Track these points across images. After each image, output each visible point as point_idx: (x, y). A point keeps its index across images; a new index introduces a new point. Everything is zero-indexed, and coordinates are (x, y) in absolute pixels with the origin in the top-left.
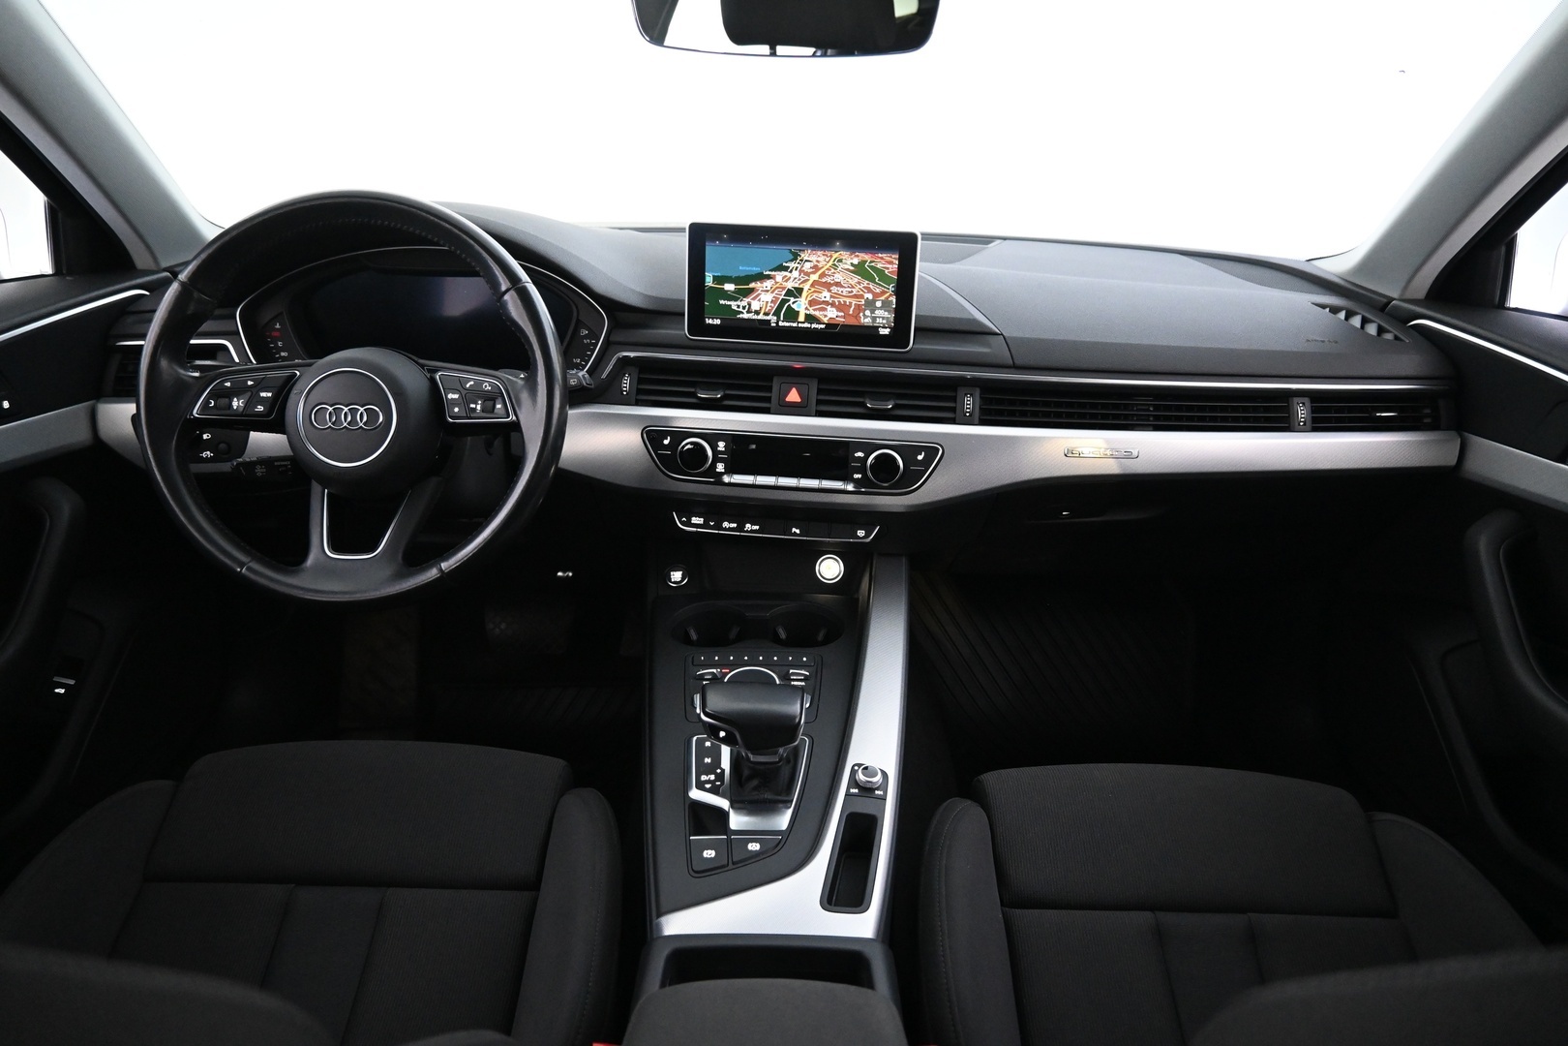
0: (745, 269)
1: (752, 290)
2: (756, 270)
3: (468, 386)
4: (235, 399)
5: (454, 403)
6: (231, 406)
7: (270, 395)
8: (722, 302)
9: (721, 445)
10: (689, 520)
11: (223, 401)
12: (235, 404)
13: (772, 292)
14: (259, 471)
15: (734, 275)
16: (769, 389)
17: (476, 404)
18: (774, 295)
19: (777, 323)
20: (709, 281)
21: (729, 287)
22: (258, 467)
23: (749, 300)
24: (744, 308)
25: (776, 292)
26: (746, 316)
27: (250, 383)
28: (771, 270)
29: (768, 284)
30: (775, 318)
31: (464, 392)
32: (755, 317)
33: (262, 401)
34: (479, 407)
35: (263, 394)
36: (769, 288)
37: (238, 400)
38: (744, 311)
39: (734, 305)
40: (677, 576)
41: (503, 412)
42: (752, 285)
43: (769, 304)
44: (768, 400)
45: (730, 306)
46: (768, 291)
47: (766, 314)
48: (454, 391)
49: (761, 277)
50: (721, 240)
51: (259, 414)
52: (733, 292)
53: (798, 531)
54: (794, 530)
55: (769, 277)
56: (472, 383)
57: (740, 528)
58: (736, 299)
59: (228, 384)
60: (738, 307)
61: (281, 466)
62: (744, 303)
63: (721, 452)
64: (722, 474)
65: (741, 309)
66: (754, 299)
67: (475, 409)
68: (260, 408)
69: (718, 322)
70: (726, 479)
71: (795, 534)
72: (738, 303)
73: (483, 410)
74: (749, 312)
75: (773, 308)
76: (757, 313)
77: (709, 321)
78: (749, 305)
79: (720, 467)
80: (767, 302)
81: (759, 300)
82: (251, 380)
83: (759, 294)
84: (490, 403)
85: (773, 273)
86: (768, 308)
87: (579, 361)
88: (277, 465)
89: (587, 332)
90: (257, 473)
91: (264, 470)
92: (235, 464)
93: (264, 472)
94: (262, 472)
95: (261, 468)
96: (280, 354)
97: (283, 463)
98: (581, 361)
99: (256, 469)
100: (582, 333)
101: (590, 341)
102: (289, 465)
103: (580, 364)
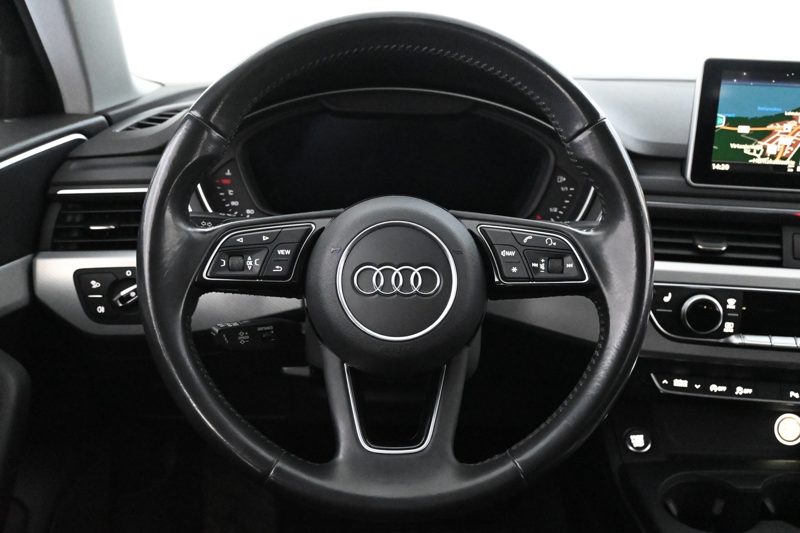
0: (764, 110)
1: (770, 133)
2: (775, 110)
3: (525, 241)
4: (249, 258)
5: (511, 261)
6: (244, 267)
7: (288, 252)
8: (733, 146)
9: (731, 303)
10: (671, 383)
11: (236, 261)
12: (249, 263)
13: (793, 135)
14: (243, 338)
15: (750, 115)
16: (779, 240)
17: (539, 263)
18: (795, 137)
19: (795, 169)
20: (721, 122)
21: (744, 129)
22: (241, 333)
23: (765, 143)
24: (758, 152)
25: (797, 134)
26: (759, 161)
27: (265, 238)
28: (794, 111)
29: (789, 126)
30: (793, 163)
31: (521, 249)
32: (771, 162)
33: (281, 260)
34: (542, 267)
35: (281, 252)
36: (789, 131)
37: (253, 260)
38: (758, 156)
39: (746, 149)
40: (638, 440)
41: (575, 273)
42: (770, 127)
43: (788, 148)
44: (779, 252)
45: (742, 150)
46: (787, 134)
47: (784, 158)
48: (509, 247)
49: (782, 118)
50: (740, 78)
51: (278, 276)
52: (748, 135)
53: (797, 395)
54: (792, 394)
55: (791, 118)
56: (530, 237)
57: (731, 391)
58: (750, 142)
59: (241, 240)
60: (752, 151)
61: (264, 331)
62: (759, 146)
63: (731, 311)
64: (730, 334)
65: (754, 154)
66: (770, 142)
67: (538, 269)
68: (279, 269)
69: (726, 167)
70: (735, 340)
71: (794, 398)
72: (752, 146)
73: (548, 270)
74: (764, 156)
75: (791, 152)
76: (773, 157)
77: (716, 167)
78: (765, 148)
79: (729, 327)
80: (786, 146)
81: (777, 144)
82: (266, 235)
83: (778, 137)
84: (557, 263)
85: (796, 114)
86: (787, 152)
87: (556, 210)
88: (261, 331)
89: (565, 179)
90: (240, 340)
91: (248, 337)
92: (217, 331)
93: (247, 340)
94: (245, 340)
95: (244, 335)
96: (230, 204)
97: (266, 329)
98: (558, 210)
99: (240, 336)
100: (559, 180)
101: (569, 189)
102: (272, 330)
103: (557, 214)
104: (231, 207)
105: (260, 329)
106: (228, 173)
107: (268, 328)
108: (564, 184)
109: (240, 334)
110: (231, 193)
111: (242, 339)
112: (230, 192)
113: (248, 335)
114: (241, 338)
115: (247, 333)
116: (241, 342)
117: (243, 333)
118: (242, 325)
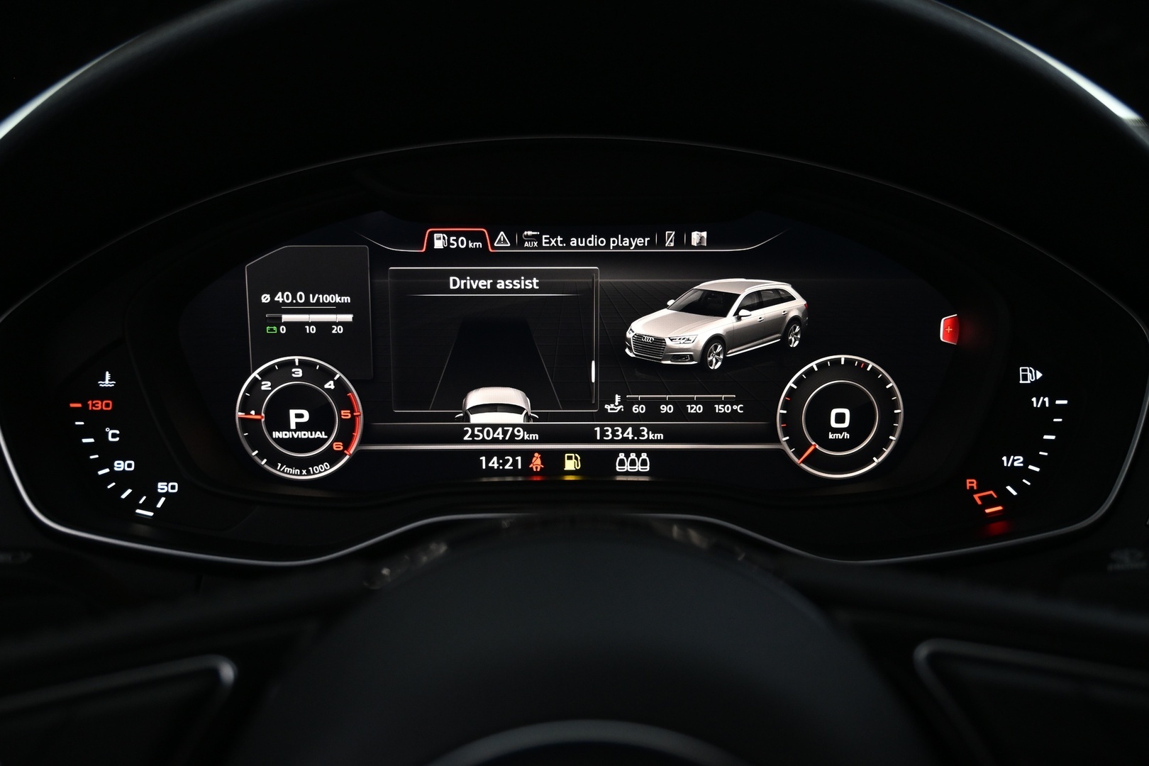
87: (1019, 461)
89: (1039, 375)
96: (111, 467)
98: (1026, 463)
100: (1025, 377)
101: (1052, 402)
103: (1024, 471)
104: (113, 475)
106: (107, 382)
108: (1037, 389)
110: (114, 436)
112: (112, 435)
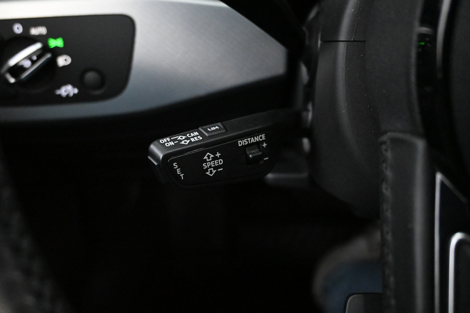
14: (212, 163)
88: (244, 147)
90: (207, 170)
91: (221, 162)
92: (161, 156)
93: (219, 167)
94: (215, 168)
95: (214, 159)
97: (253, 140)
99: (205, 161)
102: (262, 142)
105: (241, 143)
107: (257, 139)
109: (206, 157)
111: (210, 167)
113: (221, 157)
114: (209, 164)
115: (218, 155)
116: (208, 173)
117: (212, 156)
118: (210, 137)
